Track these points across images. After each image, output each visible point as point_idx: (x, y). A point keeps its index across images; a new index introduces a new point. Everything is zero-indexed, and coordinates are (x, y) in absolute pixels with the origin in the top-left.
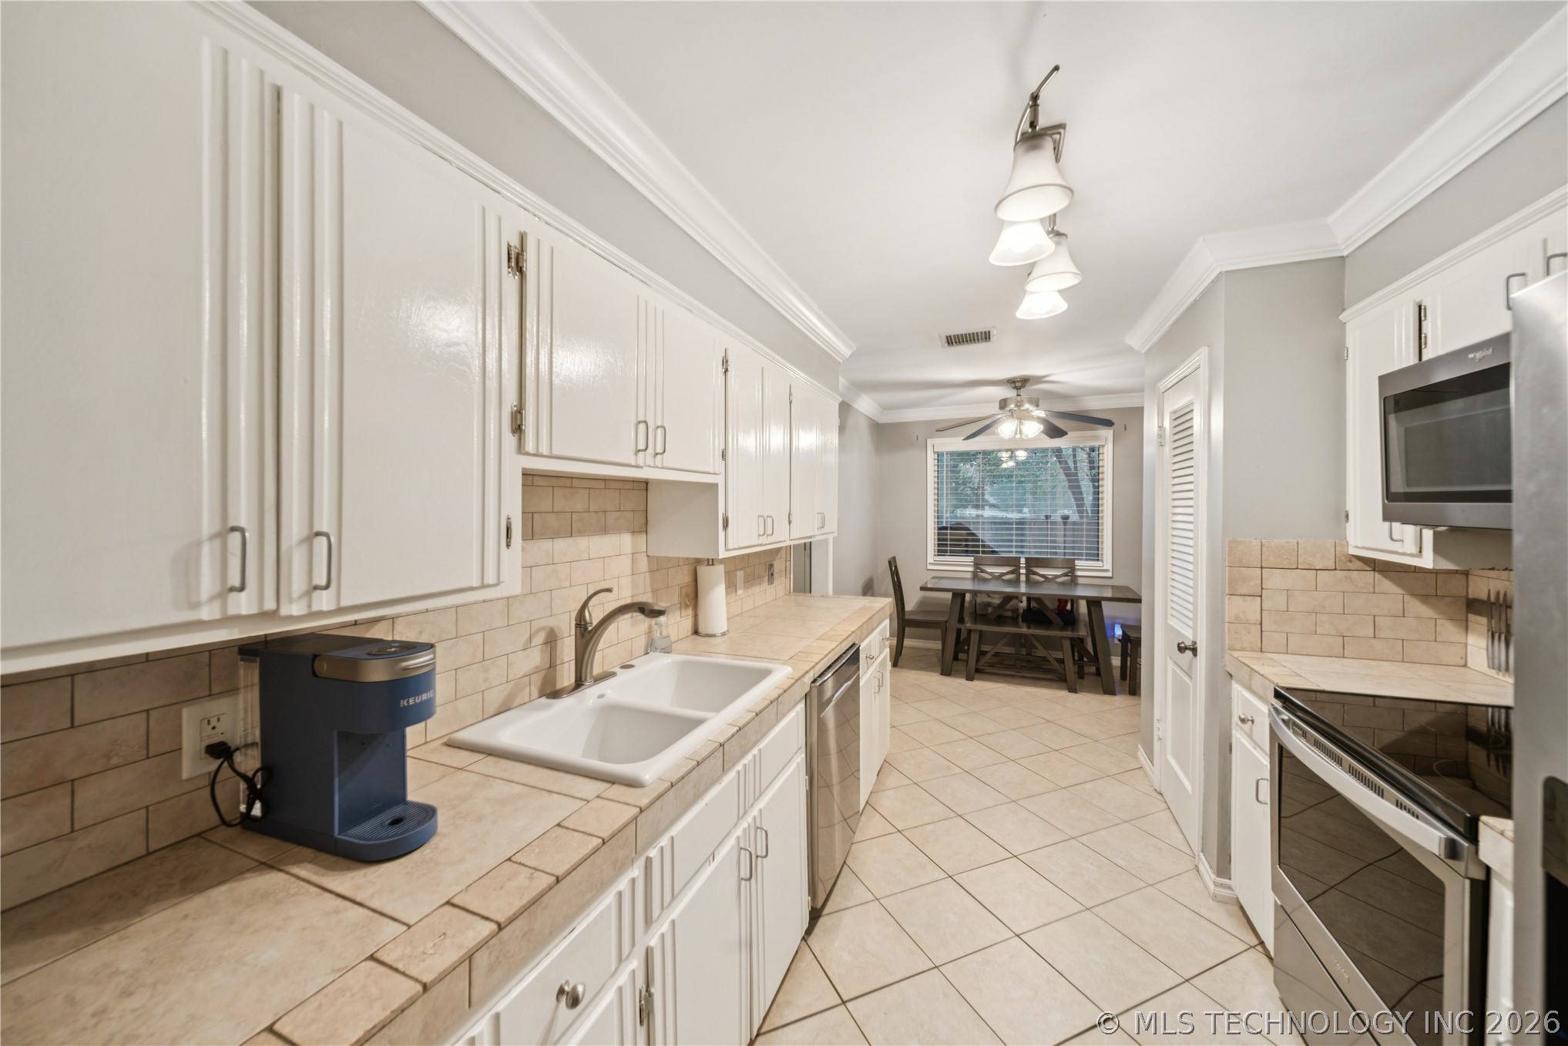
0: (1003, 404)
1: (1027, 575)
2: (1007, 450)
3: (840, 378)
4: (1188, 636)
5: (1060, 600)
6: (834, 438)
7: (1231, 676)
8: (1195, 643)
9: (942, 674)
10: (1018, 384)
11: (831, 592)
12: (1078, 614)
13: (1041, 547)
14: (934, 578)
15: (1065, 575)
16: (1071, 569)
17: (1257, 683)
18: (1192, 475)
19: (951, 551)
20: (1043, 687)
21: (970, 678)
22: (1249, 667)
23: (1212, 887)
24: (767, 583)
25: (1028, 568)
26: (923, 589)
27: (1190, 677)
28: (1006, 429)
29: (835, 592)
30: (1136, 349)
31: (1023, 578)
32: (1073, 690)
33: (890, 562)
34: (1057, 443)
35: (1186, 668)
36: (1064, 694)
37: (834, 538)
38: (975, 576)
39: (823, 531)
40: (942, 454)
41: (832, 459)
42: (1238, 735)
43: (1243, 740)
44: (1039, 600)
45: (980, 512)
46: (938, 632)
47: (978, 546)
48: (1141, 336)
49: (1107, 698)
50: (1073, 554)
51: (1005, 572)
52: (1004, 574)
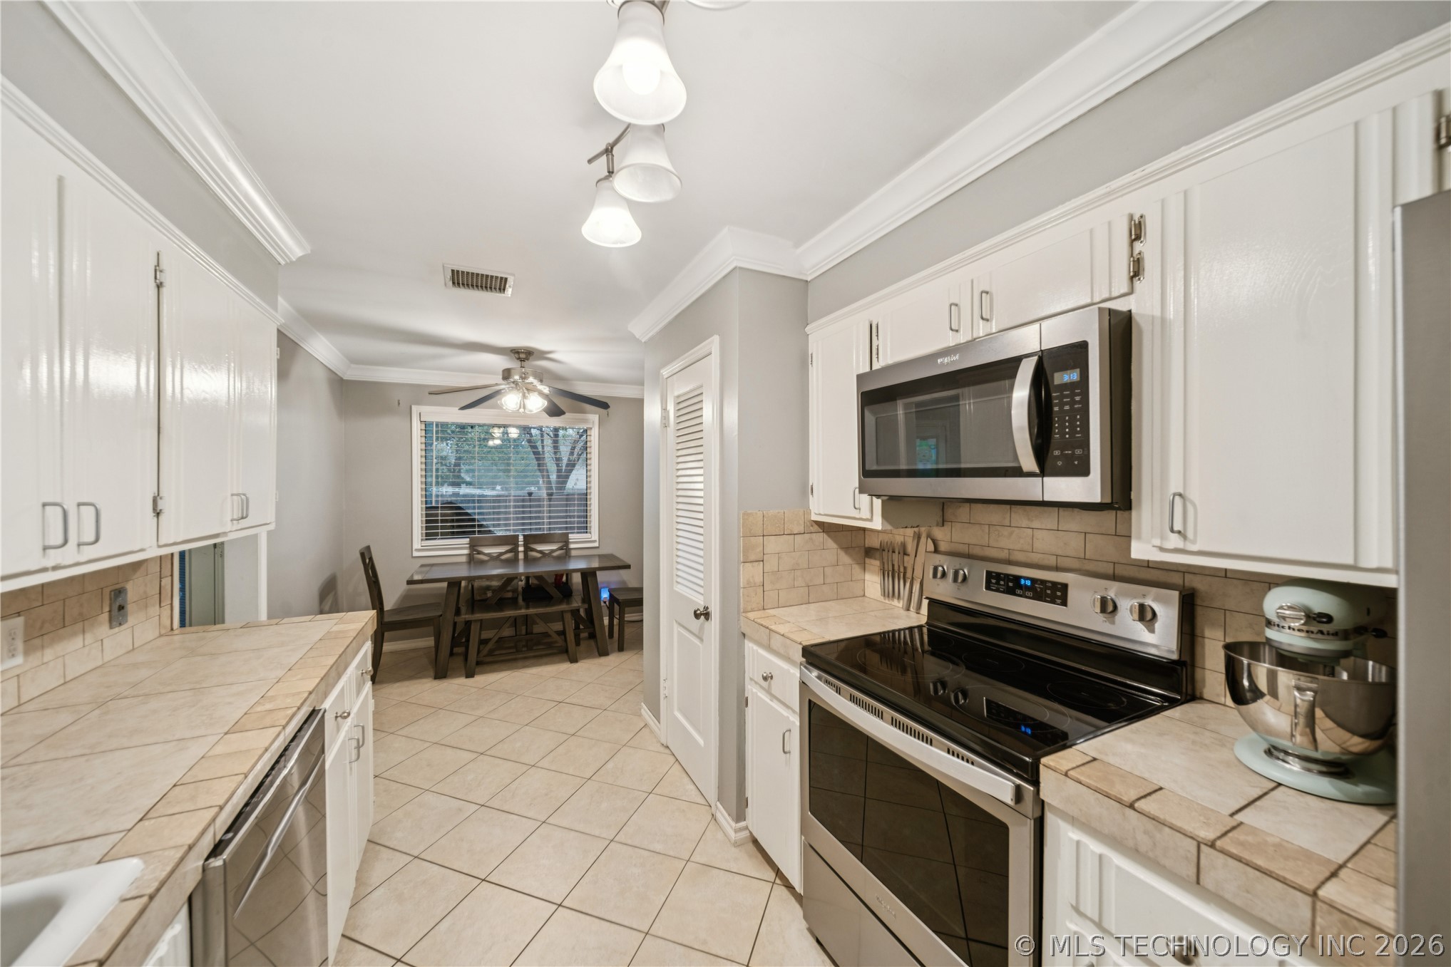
0: (507, 374)
1: (525, 552)
2: (499, 426)
3: (280, 299)
4: (700, 603)
5: (556, 575)
6: (269, 389)
7: (744, 635)
8: (706, 608)
9: (436, 678)
10: (522, 356)
11: (263, 616)
12: (572, 584)
13: (536, 524)
14: (422, 566)
15: (562, 549)
16: (567, 542)
17: (776, 642)
18: (702, 453)
19: (442, 534)
20: (546, 664)
21: (470, 675)
22: (767, 628)
23: (732, 835)
24: (106, 626)
25: (525, 545)
26: (410, 582)
27: (701, 640)
28: (511, 400)
29: (270, 617)
30: (637, 337)
31: (521, 556)
32: (574, 660)
33: (362, 555)
34: (555, 422)
35: (696, 632)
36: (566, 666)
37: (269, 533)
38: (471, 560)
39: (244, 523)
40: (432, 424)
41: (267, 420)
42: (754, 690)
43: (759, 694)
44: (539, 577)
45: (457, 490)
46: (431, 629)
47: (474, 526)
48: (645, 325)
49: (603, 660)
50: (566, 528)
51: (503, 551)
52: (501, 554)
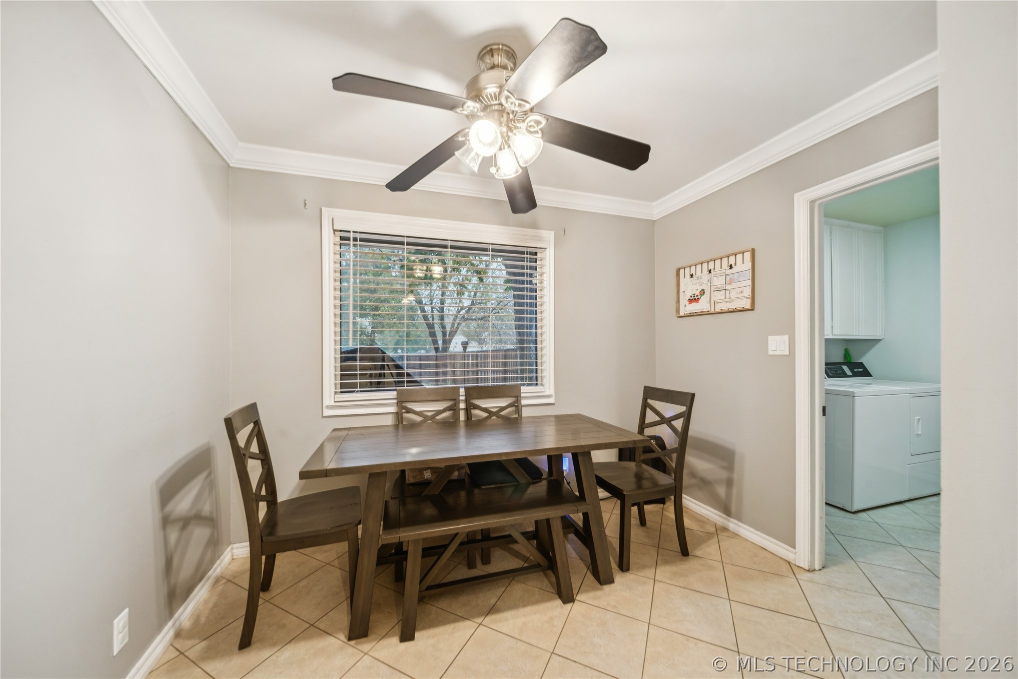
1: (468, 411)
13: (482, 373)
15: (513, 406)
16: (518, 398)
19: (360, 385)
25: (467, 401)
26: (302, 474)
31: (462, 416)
38: (399, 422)
47: (401, 375)
50: (514, 379)
51: (441, 409)
52: (439, 412)
